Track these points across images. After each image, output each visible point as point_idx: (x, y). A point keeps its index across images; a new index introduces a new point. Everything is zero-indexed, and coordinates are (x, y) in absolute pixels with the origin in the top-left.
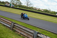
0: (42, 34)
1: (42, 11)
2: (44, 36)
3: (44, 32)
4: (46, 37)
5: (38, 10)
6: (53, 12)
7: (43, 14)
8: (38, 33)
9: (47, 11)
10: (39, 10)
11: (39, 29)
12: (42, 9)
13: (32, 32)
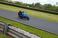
0: (13, 26)
1: (13, 3)
2: (15, 28)
3: (16, 24)
4: (17, 28)
5: (9, 2)
6: (25, 4)
7: (15, 6)
8: (9, 25)
9: (18, 3)
10: (11, 2)
11: (10, 21)
12: (14, 1)
13: (3, 24)
